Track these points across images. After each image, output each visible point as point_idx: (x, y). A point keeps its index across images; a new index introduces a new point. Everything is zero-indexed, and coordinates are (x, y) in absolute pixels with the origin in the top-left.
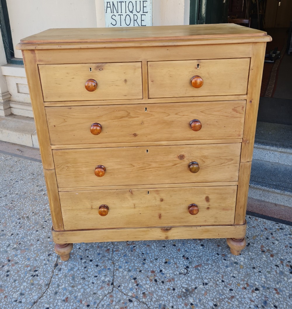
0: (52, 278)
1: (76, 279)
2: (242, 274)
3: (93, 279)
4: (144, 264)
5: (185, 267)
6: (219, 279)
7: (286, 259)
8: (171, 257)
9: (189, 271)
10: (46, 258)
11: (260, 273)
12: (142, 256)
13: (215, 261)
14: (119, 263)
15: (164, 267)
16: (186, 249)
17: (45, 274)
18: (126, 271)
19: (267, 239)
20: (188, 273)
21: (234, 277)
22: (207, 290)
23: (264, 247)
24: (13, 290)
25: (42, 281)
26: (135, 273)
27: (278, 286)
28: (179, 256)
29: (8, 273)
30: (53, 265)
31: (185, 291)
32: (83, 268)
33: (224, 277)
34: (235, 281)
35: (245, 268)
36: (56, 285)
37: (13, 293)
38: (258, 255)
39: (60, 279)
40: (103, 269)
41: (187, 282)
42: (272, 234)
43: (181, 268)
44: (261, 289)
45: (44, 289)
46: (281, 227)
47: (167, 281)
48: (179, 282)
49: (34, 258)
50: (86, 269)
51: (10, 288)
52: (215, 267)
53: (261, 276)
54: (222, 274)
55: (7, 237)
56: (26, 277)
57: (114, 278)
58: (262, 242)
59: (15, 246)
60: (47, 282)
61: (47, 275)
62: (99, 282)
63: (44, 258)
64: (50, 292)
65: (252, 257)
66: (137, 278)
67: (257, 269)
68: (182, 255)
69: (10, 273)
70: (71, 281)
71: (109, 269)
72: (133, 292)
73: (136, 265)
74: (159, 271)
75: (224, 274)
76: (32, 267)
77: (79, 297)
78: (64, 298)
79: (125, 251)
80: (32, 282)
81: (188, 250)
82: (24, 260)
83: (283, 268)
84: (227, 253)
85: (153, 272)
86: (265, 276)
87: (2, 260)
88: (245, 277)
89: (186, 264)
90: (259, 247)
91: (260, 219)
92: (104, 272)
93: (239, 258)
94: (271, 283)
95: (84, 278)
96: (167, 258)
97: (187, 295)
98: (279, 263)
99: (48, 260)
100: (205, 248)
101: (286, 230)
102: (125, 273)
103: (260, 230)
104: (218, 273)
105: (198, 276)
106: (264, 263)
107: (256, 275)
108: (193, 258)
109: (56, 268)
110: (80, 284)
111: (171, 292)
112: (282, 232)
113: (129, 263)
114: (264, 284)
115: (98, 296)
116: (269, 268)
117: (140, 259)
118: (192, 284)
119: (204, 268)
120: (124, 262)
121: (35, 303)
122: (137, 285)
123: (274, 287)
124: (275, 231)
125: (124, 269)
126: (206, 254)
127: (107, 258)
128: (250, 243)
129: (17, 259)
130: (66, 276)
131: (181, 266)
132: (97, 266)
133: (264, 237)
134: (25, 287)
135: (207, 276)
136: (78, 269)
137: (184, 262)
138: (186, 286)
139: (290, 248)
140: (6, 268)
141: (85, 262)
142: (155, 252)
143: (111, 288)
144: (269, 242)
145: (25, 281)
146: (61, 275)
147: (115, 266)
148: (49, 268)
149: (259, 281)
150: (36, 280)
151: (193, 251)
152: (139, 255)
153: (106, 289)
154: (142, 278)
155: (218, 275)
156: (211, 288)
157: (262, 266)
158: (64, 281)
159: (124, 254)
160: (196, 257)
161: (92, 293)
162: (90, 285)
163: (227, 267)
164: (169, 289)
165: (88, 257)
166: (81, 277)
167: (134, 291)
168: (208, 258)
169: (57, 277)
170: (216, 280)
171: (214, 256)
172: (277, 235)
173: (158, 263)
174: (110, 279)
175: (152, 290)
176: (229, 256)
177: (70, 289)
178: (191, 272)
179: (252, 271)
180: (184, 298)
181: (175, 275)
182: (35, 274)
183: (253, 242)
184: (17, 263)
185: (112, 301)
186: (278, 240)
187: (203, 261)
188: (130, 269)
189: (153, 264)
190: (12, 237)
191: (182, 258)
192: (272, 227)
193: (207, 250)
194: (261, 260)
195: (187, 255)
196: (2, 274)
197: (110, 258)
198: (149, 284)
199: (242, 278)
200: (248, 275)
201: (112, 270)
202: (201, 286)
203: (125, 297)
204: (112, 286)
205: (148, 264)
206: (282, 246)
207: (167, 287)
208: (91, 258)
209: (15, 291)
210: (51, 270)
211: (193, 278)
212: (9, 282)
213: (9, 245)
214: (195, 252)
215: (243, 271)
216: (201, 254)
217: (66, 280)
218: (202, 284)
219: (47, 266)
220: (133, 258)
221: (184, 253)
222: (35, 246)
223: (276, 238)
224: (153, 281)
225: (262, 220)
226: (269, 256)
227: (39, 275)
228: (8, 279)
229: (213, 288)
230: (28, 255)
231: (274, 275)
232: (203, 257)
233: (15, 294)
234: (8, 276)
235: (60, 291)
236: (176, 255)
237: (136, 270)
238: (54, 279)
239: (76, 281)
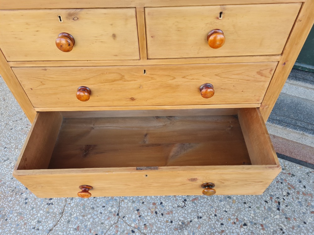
0: (65, 207)
1: (86, 209)
2: (234, 209)
3: (101, 209)
5: (183, 200)
6: (212, 213)
7: (275, 195)
9: (186, 204)
11: (250, 209)
15: (164, 200)
17: (59, 203)
18: (130, 202)
20: (185, 206)
21: (226, 212)
22: (201, 223)
24: (31, 218)
25: (56, 209)
26: (138, 204)
27: (264, 222)
31: (181, 224)
32: (92, 198)
33: (217, 211)
34: (226, 216)
35: (237, 202)
36: (69, 214)
37: (31, 220)
39: (72, 208)
40: (110, 200)
41: (184, 215)
43: (179, 201)
44: (249, 224)
45: (58, 218)
47: (166, 214)
48: (176, 215)
50: (95, 199)
51: (28, 215)
52: (210, 201)
53: (250, 212)
54: (216, 208)
56: (42, 205)
57: (119, 209)
60: (60, 211)
61: (61, 204)
62: (106, 212)
64: (64, 220)
66: (140, 210)
69: (28, 201)
70: (82, 211)
71: (116, 200)
72: (135, 224)
74: (160, 203)
75: (218, 208)
77: (88, 226)
78: (75, 227)
80: (47, 210)
83: (272, 204)
85: (154, 204)
86: (254, 211)
88: (236, 212)
89: (184, 197)
92: (111, 203)
94: (259, 219)
95: (93, 208)
97: (183, 228)
98: (268, 199)
102: (130, 204)
104: (212, 207)
105: (194, 209)
107: (246, 210)
110: (90, 213)
111: (169, 225)
114: (252, 219)
115: (105, 226)
116: (259, 204)
118: (188, 218)
119: (200, 202)
121: (50, 230)
122: (140, 216)
123: (261, 223)
125: (129, 200)
130: (77, 205)
131: (180, 199)
134: (42, 214)
135: (202, 210)
138: (183, 219)
139: (281, 184)
140: (24, 195)
143: (117, 219)
145: (41, 209)
146: (73, 204)
147: (121, 197)
149: (248, 216)
150: (51, 208)
153: (112, 219)
154: (144, 210)
155: (212, 209)
156: (205, 221)
157: (252, 201)
158: (76, 211)
161: (100, 223)
162: (98, 215)
163: (221, 201)
164: (167, 221)
167: (137, 222)
169: (69, 206)
170: (210, 213)
173: (159, 196)
174: (116, 209)
175: (152, 222)
177: (81, 218)
178: (188, 205)
179: (243, 206)
180: (180, 231)
181: (174, 207)
182: (50, 203)
185: (117, 231)
188: (134, 200)
196: (21, 202)
198: (150, 216)
199: (233, 212)
200: (239, 210)
201: (118, 201)
202: (196, 220)
203: (128, 228)
204: (118, 216)
207: (165, 219)
209: (33, 218)
210: (64, 199)
211: (190, 211)
212: (27, 209)
215: (235, 206)
217: (78, 209)
218: (197, 217)
224: (154, 213)
227: (53, 203)
228: (27, 207)
229: (206, 222)
231: (262, 210)
233: (33, 221)
234: (26, 203)
235: (72, 219)
237: (139, 202)
238: (67, 208)
239: (86, 211)
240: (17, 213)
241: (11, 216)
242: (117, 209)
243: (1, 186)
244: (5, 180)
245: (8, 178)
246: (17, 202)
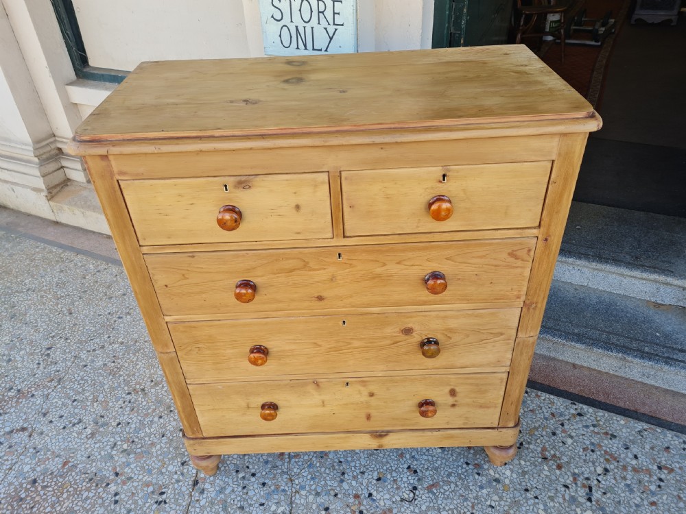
0: (190, 507)
1: (230, 510)
2: (506, 501)
3: (258, 510)
4: (342, 481)
5: (410, 487)
6: (466, 510)
7: (582, 473)
8: (387, 468)
9: (418, 496)
10: (178, 469)
11: (537, 501)
12: (339, 466)
13: (462, 476)
14: (301, 480)
15: (375, 488)
16: (413, 454)
17: (177, 499)
18: (311, 494)
19: (554, 434)
20: (416, 500)
21: (492, 507)
23: (546, 450)
25: (174, 511)
26: (326, 498)
28: (401, 466)
29: (117, 498)
30: (191, 483)
32: (240, 489)
33: (475, 507)
35: (511, 489)
38: (536, 466)
39: (202, 508)
40: (273, 491)
42: (562, 425)
43: (404, 490)
46: (579, 411)
49: (158, 468)
50: (245, 491)
52: (460, 489)
53: (537, 506)
54: (473, 500)
55: (111, 428)
56: (147, 505)
57: (292, 507)
58: (544, 441)
59: (125, 446)
60: (181, 513)
61: (181, 501)
63: (174, 470)
65: (526, 470)
66: (331, 508)
67: (532, 493)
68: (406, 466)
69: (120, 498)
70: (222, 513)
71: (284, 490)
73: (329, 483)
74: (367, 495)
75: (476, 501)
76: (156, 487)
79: (311, 457)
80: (157, 513)
81: (416, 456)
82: (142, 472)
83: (576, 490)
84: (482, 462)
85: (357, 496)
86: (545, 505)
87: (105, 473)
88: (510, 507)
89: (412, 482)
90: (539, 449)
91: (544, 394)
92: (276, 497)
93: (503, 471)
95: (242, 508)
96: (382, 470)
98: (569, 481)
99: (182, 474)
100: (446, 453)
101: (588, 416)
102: (311, 498)
103: (542, 417)
104: (466, 500)
105: (432, 505)
106: (544, 480)
107: (530, 503)
108: (424, 471)
109: (196, 487)
112: (581, 421)
113: (317, 480)
116: (553, 491)
117: (335, 472)
119: (442, 490)
120: (309, 477)
124: (569, 420)
125: (308, 491)
126: (447, 463)
127: (279, 471)
128: (524, 443)
129: (129, 471)
130: (212, 503)
131: (405, 487)
132: (264, 484)
133: (548, 430)
135: (446, 505)
136: (233, 491)
137: (410, 478)
139: (591, 453)
140: (113, 488)
141: (244, 477)
142: (361, 460)
144: (556, 441)
145: (145, 512)
146: (205, 500)
147: (294, 486)
148: (184, 489)
150: (164, 510)
151: (425, 457)
152: (333, 466)
154: (339, 508)
155: (465, 504)
157: (540, 487)
158: (210, 513)
159: (309, 463)
160: (430, 469)
163: (481, 487)
165: (248, 467)
166: (237, 505)
168: (450, 470)
169: (197, 505)
170: (462, 511)
171: (460, 468)
172: (572, 428)
173: (366, 481)
174: (285, 509)
176: (486, 467)
178: (421, 497)
179: (524, 496)
181: (393, 502)
182: (161, 500)
183: (529, 440)
184: (130, 478)
186: (571, 437)
187: (440, 477)
188: (319, 491)
189: (357, 481)
190: (119, 429)
191: (405, 470)
192: (563, 410)
193: (449, 456)
194: (539, 476)
195: (415, 465)
196: (107, 499)
197: (285, 470)
199: (506, 508)
200: (515, 503)
201: (288, 493)
205: (349, 481)
206: (578, 448)
208: (253, 471)
210: (188, 492)
211: (424, 508)
213: (115, 444)
214: (428, 460)
215: (508, 496)
216: (439, 462)
219: (180, 484)
220: (323, 470)
221: (410, 462)
222: (158, 447)
223: (569, 433)
224: (357, 513)
225: (547, 396)
226: (554, 467)
227: (167, 501)
228: (118, 509)
230: (147, 463)
231: (559, 503)
232: (442, 469)
234: (116, 502)
236: (396, 466)
237: (328, 493)
238: (193, 510)
239: (230, 513)
242: (288, 509)
243: (68, 472)
244: (76, 460)
245: (80, 456)
246: (100, 501)
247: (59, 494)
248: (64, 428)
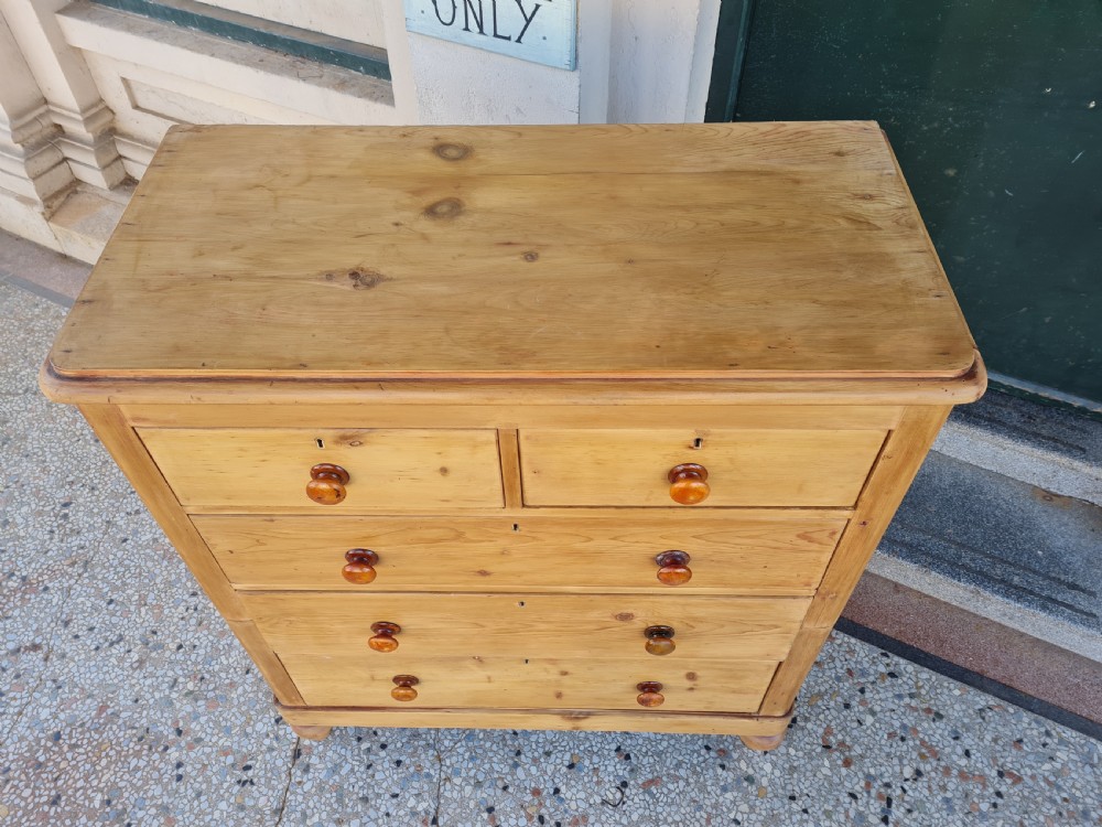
0: (289, 792)
1: (347, 801)
3: (389, 804)
4: (516, 765)
5: (618, 783)
6: (698, 825)
7: (881, 775)
8: (585, 749)
9: (627, 797)
10: (270, 728)
11: (805, 816)
12: (513, 740)
13: (698, 769)
14: (454, 759)
15: (565, 781)
17: (271, 779)
18: (469, 784)
19: (847, 706)
20: (624, 803)
21: (738, 823)
25: (263, 798)
26: (491, 791)
28: (607, 747)
29: (181, 771)
30: (290, 753)
32: (363, 769)
33: (712, 820)
35: (769, 795)
36: (299, 815)
38: (812, 759)
39: (306, 795)
40: (413, 776)
42: (862, 691)
43: (608, 786)
45: (269, 823)
46: (892, 668)
47: (570, 824)
49: (240, 726)
50: (370, 772)
51: (187, 815)
53: (805, 825)
54: (710, 811)
55: (168, 653)
56: (225, 785)
57: (439, 803)
58: (830, 718)
59: (190, 686)
60: (275, 803)
61: (276, 783)
62: (402, 813)
63: (265, 730)
65: (796, 764)
66: (496, 808)
67: (800, 803)
68: (614, 747)
69: (185, 772)
70: (335, 806)
71: (428, 775)
73: (496, 767)
74: (552, 791)
75: (714, 811)
76: (238, 756)
80: (239, 800)
82: (216, 731)
83: (868, 803)
84: (731, 747)
85: (536, 792)
86: (817, 824)
87: (161, 728)
88: (765, 824)
89: (621, 773)
90: (821, 731)
91: (841, 635)
92: (415, 784)
93: (761, 765)
95: (365, 799)
96: (577, 751)
98: (859, 787)
99: (277, 738)
101: (904, 679)
102: (468, 789)
103: (833, 676)
104: (700, 807)
105: (647, 813)
107: (794, 820)
108: (641, 757)
109: (298, 761)
110: (357, 815)
112: (893, 686)
113: (478, 762)
116: (832, 802)
117: (507, 749)
119: (664, 790)
120: (467, 755)
124: (873, 683)
125: (465, 779)
126: (677, 746)
127: (421, 742)
128: (798, 719)
129: (198, 728)
130: (321, 789)
131: (609, 781)
132: (399, 763)
133: (839, 699)
134: (225, 813)
135: (669, 814)
136: (352, 770)
137: (618, 766)
139: (900, 743)
141: (369, 750)
144: (849, 719)
145: (222, 796)
146: (310, 784)
147: (444, 768)
148: (279, 762)
150: (250, 795)
152: (503, 738)
154: (509, 809)
155: (697, 814)
157: (814, 793)
158: (318, 805)
159: (466, 731)
160: (650, 753)
162: (380, 821)
163: (725, 789)
165: (375, 733)
166: (357, 794)
168: (680, 758)
169: (299, 791)
171: (696, 755)
172: (876, 696)
173: (552, 767)
174: (430, 806)
176: (735, 756)
178: (633, 800)
179: (787, 807)
181: (590, 805)
182: (245, 778)
183: (807, 715)
184: (199, 740)
186: (873, 714)
187: (665, 769)
188: (480, 780)
189: (538, 767)
190: (180, 656)
191: (613, 754)
192: (866, 666)
194: (815, 775)
195: (626, 745)
196: (166, 772)
197: (431, 742)
199: (758, 825)
201: (435, 780)
204: (434, 826)
205: (527, 767)
206: (880, 733)
208: (383, 739)
210: (285, 768)
211: (635, 817)
212: (184, 797)
214: (648, 738)
215: (763, 807)
217: (324, 799)
219: (274, 753)
220: (488, 744)
221: (621, 740)
222: (240, 690)
223: (870, 706)
224: (535, 819)
225: (846, 639)
226: (840, 762)
227: (255, 780)
228: (182, 789)
230: (225, 716)
231: (839, 822)
232: (668, 755)
234: (179, 778)
236: (598, 745)
237: (493, 785)
238: (292, 796)
239: (347, 806)
240: (156, 806)
241: (140, 814)
243: (106, 724)
244: (118, 704)
245: (124, 699)
246: (156, 775)
247: (95, 759)
248: (97, 649)
